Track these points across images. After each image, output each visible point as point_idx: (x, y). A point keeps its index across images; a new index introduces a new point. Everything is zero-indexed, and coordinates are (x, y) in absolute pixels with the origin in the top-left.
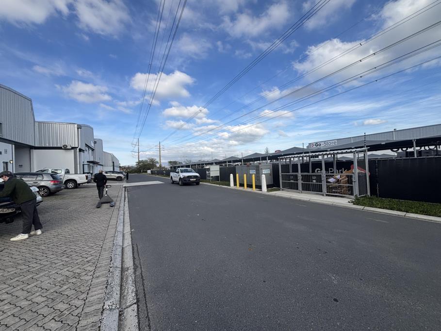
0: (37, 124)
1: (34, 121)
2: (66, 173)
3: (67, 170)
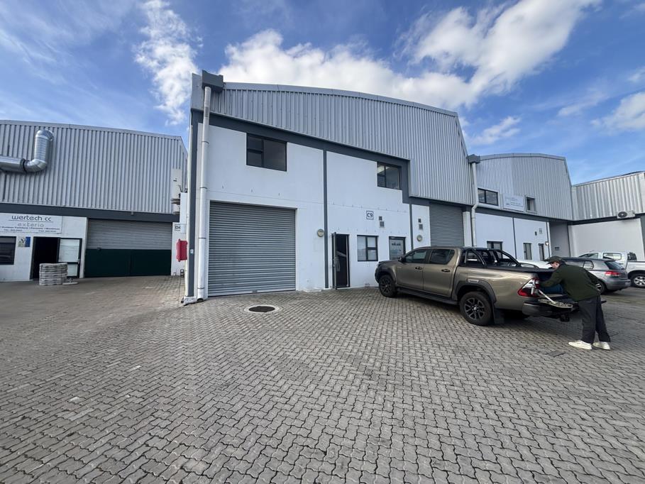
0: (574, 190)
1: (571, 186)
2: (628, 259)
3: (631, 254)
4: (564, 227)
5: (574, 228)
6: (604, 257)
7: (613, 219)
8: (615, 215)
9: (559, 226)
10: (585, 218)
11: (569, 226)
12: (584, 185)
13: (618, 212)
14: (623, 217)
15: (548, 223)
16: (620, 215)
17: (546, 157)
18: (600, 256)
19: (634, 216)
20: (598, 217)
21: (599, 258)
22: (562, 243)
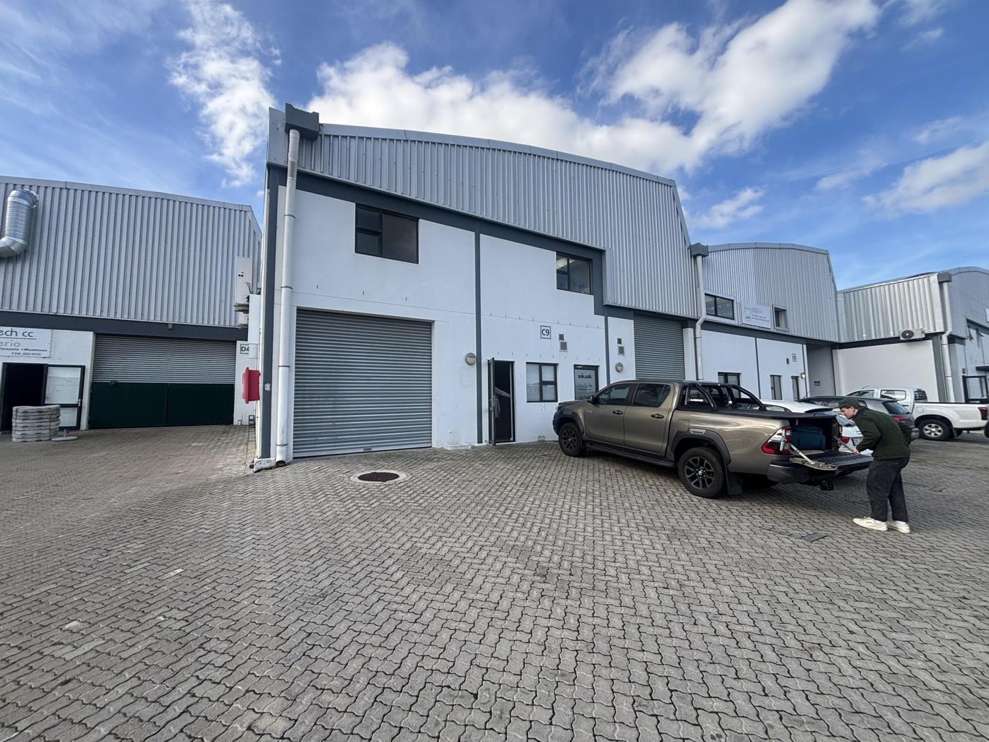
0: (840, 298)
1: (836, 293)
2: (916, 399)
3: (919, 391)
4: (826, 351)
5: (841, 354)
6: (882, 396)
7: (895, 340)
8: (897, 335)
9: (820, 349)
10: (856, 340)
11: (833, 351)
12: (854, 290)
13: (902, 330)
14: (908, 338)
15: (805, 346)
16: (904, 333)
17: (801, 249)
18: (877, 395)
19: (924, 336)
20: (874, 338)
21: (875, 397)
22: (825, 376)
